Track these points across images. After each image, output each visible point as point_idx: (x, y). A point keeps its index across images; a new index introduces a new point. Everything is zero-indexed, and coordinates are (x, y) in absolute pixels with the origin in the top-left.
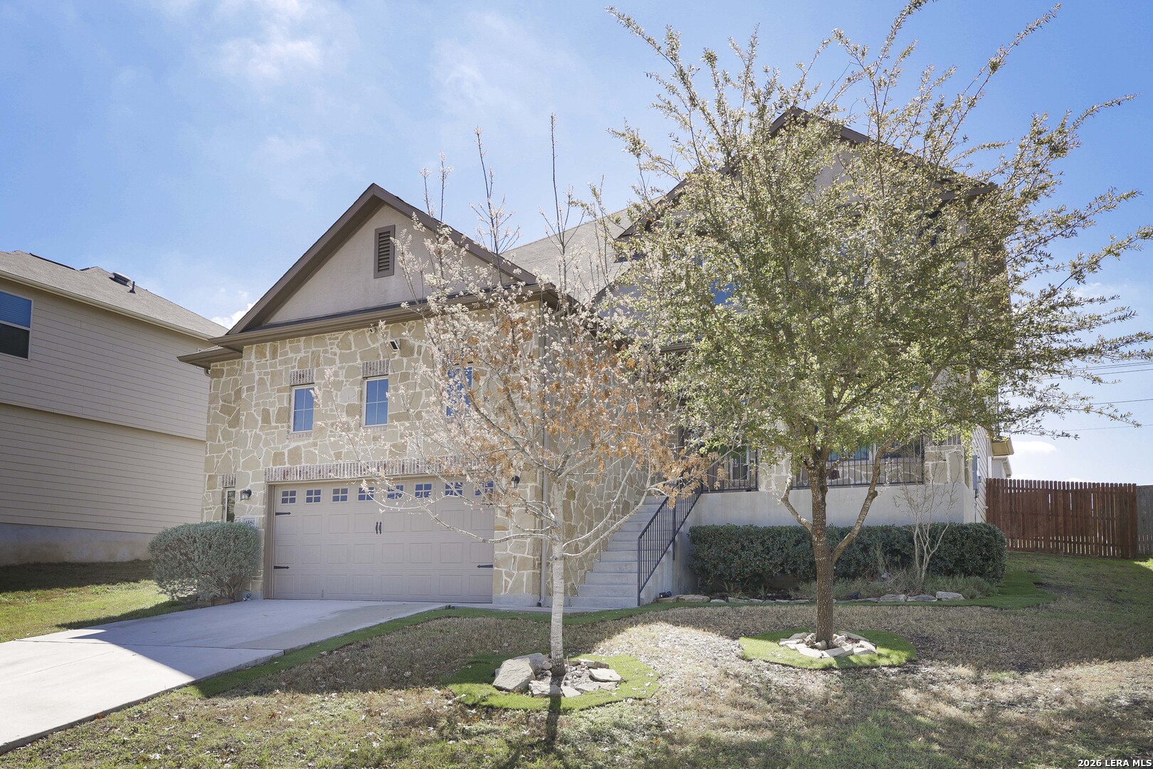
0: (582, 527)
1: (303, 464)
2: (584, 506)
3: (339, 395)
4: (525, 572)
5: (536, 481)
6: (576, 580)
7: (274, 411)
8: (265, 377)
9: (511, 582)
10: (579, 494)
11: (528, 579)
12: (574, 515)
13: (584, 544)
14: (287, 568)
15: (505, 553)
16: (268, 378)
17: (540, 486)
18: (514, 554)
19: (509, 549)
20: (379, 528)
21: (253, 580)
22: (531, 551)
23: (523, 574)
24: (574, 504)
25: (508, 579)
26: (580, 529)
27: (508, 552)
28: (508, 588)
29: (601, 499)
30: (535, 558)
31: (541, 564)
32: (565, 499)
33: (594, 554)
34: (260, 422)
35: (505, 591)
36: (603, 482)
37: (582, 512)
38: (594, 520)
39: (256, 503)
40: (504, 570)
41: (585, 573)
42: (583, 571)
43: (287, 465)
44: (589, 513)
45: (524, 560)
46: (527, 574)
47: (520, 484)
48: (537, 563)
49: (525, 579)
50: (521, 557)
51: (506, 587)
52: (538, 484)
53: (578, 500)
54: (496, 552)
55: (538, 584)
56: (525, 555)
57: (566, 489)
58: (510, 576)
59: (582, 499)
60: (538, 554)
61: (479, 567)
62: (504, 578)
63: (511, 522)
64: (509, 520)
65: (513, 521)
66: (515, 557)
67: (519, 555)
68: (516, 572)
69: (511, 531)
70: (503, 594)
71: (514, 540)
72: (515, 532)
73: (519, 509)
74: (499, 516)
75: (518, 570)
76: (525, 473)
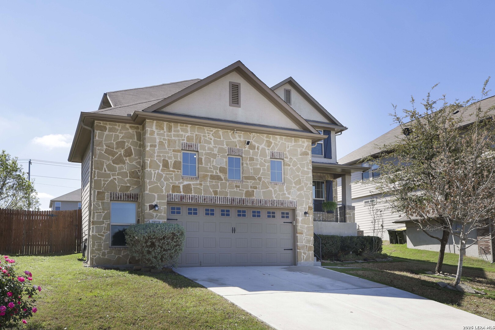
1: (193, 194)
3: (214, 161)
4: (311, 252)
7: (171, 162)
8: (164, 141)
9: (305, 257)
15: (302, 244)
18: (306, 245)
20: (234, 230)
22: (313, 244)
23: (310, 253)
25: (304, 255)
27: (304, 243)
34: (161, 166)
39: (160, 213)
40: (302, 251)
43: (182, 194)
45: (310, 247)
49: (311, 255)
51: (303, 259)
54: (299, 244)
56: (311, 245)
58: (305, 254)
61: (285, 250)
62: (303, 254)
63: (305, 231)
64: (304, 230)
65: (305, 230)
66: (307, 246)
67: (308, 245)
68: (307, 252)
69: (304, 235)
70: (302, 261)
71: (306, 239)
72: (306, 235)
73: (307, 225)
74: (299, 228)
75: (308, 251)
76: (309, 211)
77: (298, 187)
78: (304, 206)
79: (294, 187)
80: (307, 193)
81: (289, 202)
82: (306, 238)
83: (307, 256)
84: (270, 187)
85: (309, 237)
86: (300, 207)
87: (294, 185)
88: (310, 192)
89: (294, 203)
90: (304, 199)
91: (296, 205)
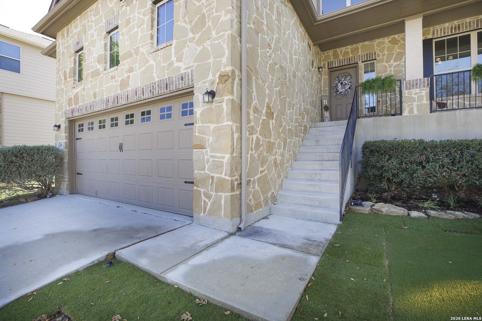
0: (279, 143)
1: (80, 104)
2: (280, 126)
3: (94, 49)
4: (223, 195)
5: (232, 93)
6: (275, 189)
7: (68, 71)
8: (65, 50)
9: (209, 204)
10: (277, 116)
11: (226, 202)
12: (273, 133)
13: (281, 158)
14: (82, 174)
15: (203, 172)
16: (65, 51)
17: (237, 101)
18: (212, 175)
19: (207, 167)
20: (121, 148)
21: (63, 182)
22: (229, 172)
23: (221, 196)
24: (273, 123)
25: (207, 200)
26: (277, 145)
27: (206, 171)
28: (207, 209)
29: (292, 122)
30: (234, 178)
31: (241, 183)
32: (265, 118)
33: (288, 164)
34: (63, 80)
35: (204, 212)
36: (293, 109)
37: (279, 131)
38: (287, 138)
39: (62, 133)
40: (202, 190)
41: (282, 181)
42: (280, 180)
43: (74, 106)
44: (284, 132)
45: (221, 181)
46: (225, 197)
47: (216, 99)
48: (236, 183)
49: (223, 202)
50: (218, 178)
51: (205, 208)
52: (235, 97)
53: (276, 120)
54: (196, 172)
55: (238, 206)
56: (223, 176)
57: (265, 108)
58: (209, 197)
59: (279, 120)
60: (237, 174)
61: (186, 182)
62: (203, 198)
63: (209, 140)
64: (207, 137)
65: (211, 139)
66: (212, 178)
67: (216, 175)
68: (214, 194)
69: (208, 149)
70: (202, 214)
71: (211, 159)
72: (213, 150)
73: (215, 125)
74: (197, 134)
75: (216, 191)
76: (221, 86)
77: (197, 36)
78: (210, 77)
79: (192, 40)
80: (217, 42)
81: (179, 79)
82: (212, 157)
83: (213, 204)
84: (150, 59)
85: (218, 155)
86: (200, 83)
87: (191, 35)
88: (223, 35)
89: (188, 76)
90: (211, 60)
91: (192, 81)
